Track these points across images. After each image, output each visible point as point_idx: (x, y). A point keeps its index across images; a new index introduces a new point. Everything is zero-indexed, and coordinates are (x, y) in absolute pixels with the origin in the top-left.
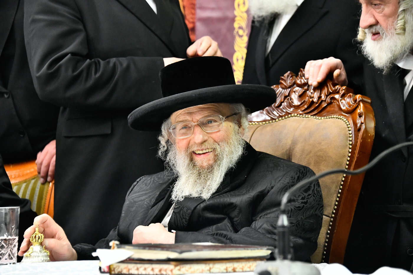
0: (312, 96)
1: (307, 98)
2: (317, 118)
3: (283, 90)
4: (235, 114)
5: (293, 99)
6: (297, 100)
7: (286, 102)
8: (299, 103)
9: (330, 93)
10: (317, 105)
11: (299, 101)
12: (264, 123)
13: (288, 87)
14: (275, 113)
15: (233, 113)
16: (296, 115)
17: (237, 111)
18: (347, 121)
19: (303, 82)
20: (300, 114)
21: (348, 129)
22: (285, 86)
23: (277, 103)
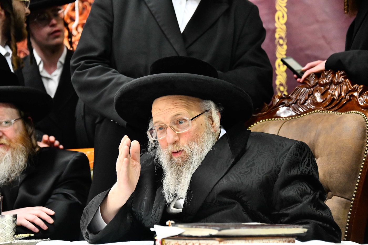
0: (333, 94)
1: (329, 96)
2: (338, 113)
3: (307, 90)
4: (206, 111)
5: (316, 97)
6: (320, 98)
7: (309, 99)
8: (322, 101)
9: (350, 91)
10: (338, 101)
11: (322, 99)
12: (290, 118)
13: (311, 86)
14: (300, 109)
15: (204, 110)
16: (319, 111)
17: (207, 109)
18: (364, 116)
19: (325, 82)
20: (323, 111)
21: (365, 122)
22: (309, 86)
23: (302, 101)
